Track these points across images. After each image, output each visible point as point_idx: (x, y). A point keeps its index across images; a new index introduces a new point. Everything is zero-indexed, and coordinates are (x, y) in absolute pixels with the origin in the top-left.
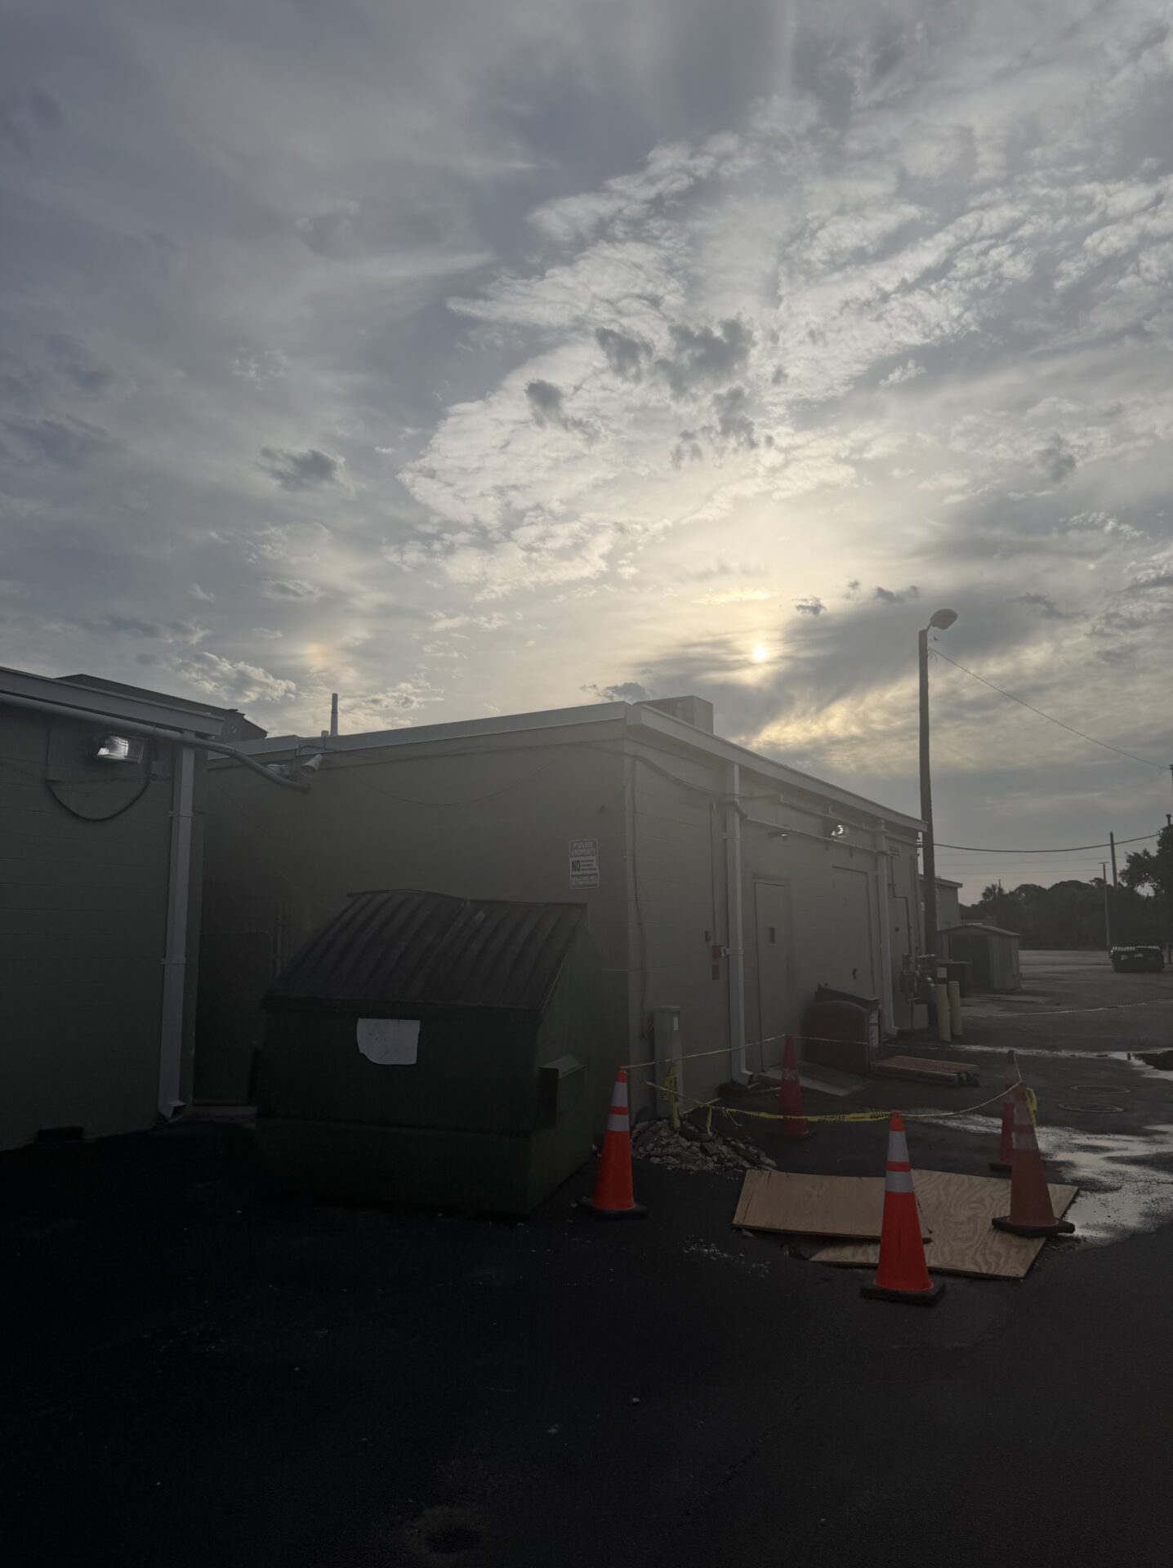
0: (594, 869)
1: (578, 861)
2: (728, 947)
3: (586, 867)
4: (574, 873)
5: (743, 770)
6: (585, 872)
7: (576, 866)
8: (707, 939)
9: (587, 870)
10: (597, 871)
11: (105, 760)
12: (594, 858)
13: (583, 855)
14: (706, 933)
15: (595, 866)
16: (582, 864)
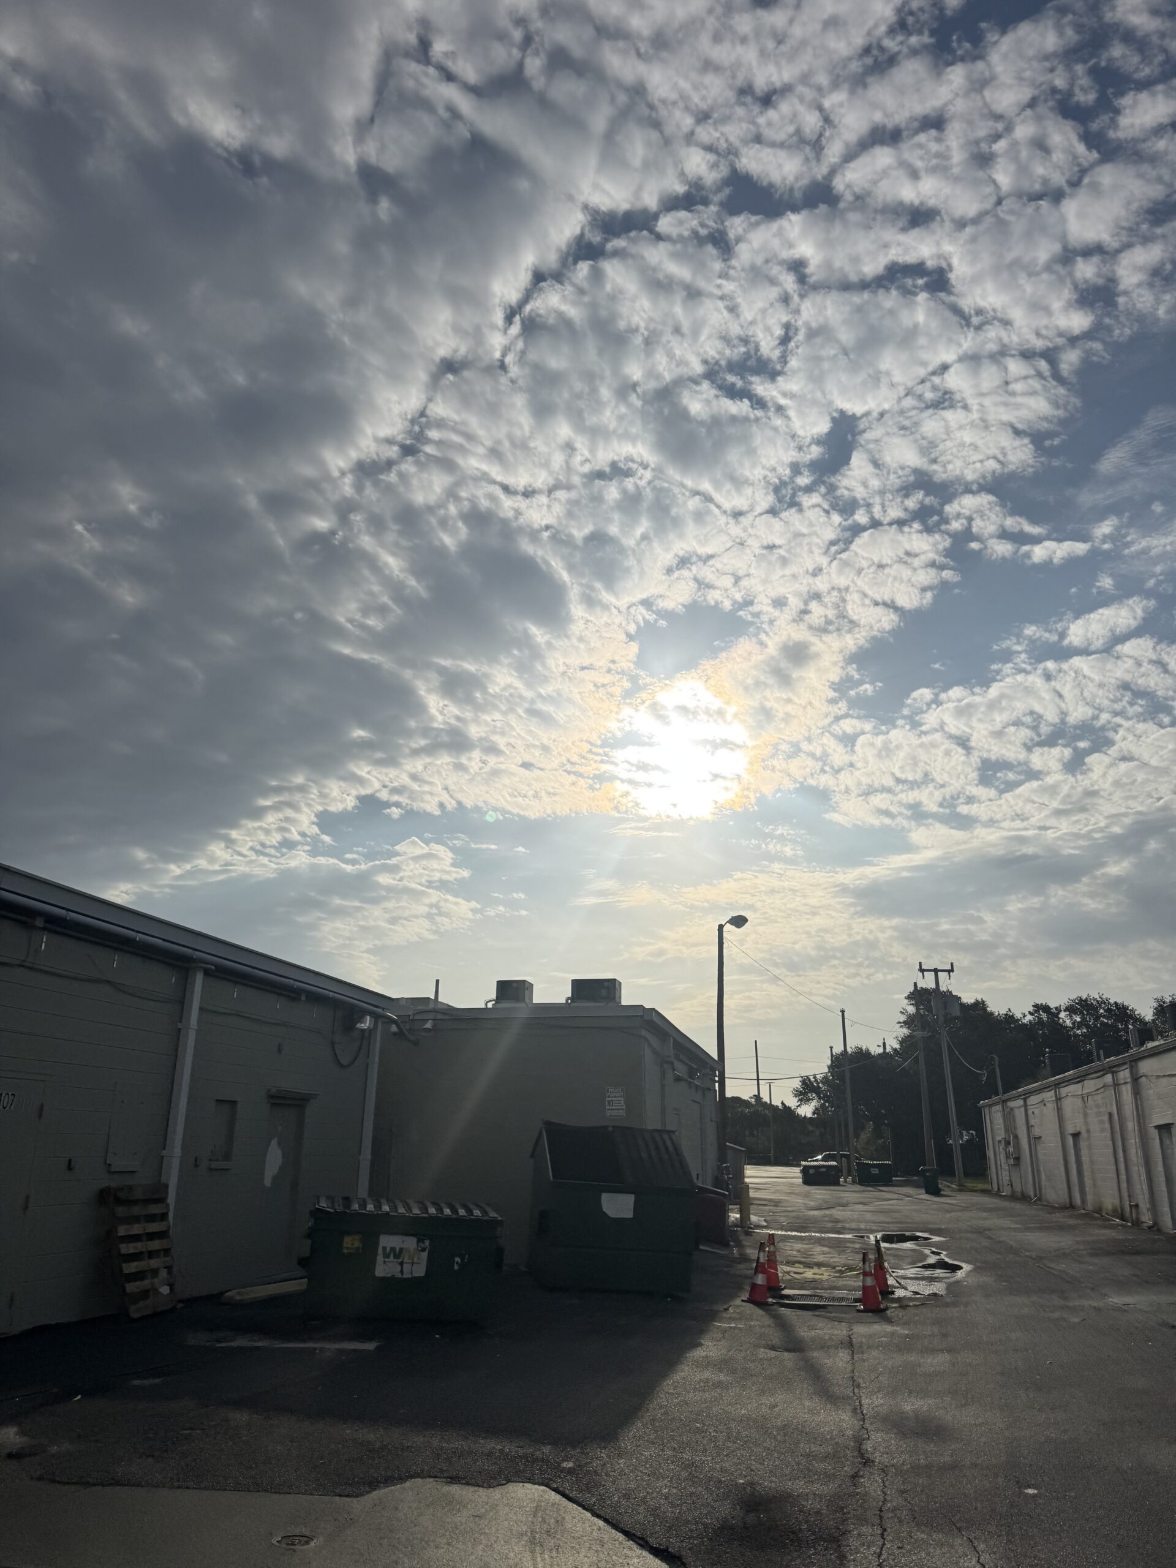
0: (622, 1106)
1: (612, 1101)
3: (616, 1104)
4: (609, 1108)
5: (675, 1041)
6: (617, 1108)
7: (610, 1103)
11: (358, 1029)
12: (622, 1099)
13: (615, 1097)
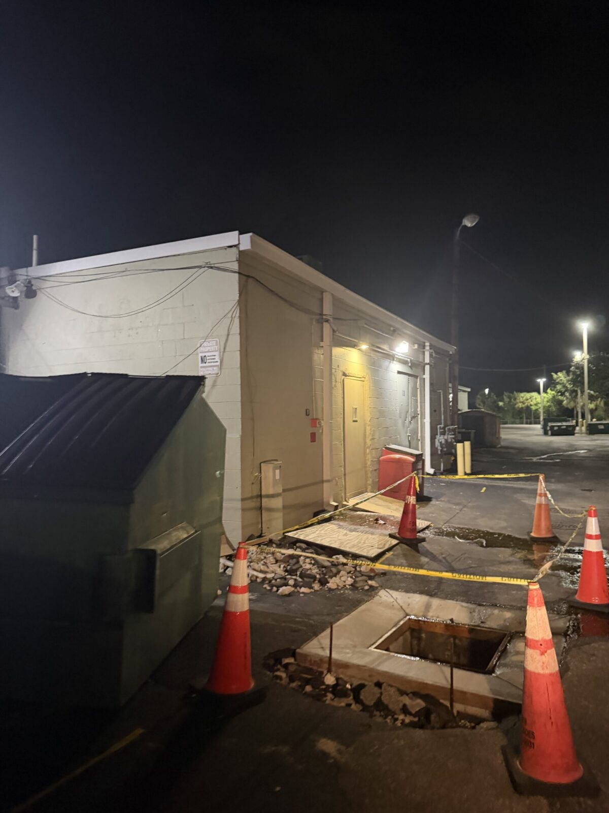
0: (217, 362)
1: (205, 356)
2: (323, 420)
3: (210, 361)
4: (204, 365)
6: (210, 364)
7: (203, 360)
8: (307, 414)
9: (212, 362)
10: (218, 363)
12: (217, 353)
13: (209, 352)
14: (306, 410)
15: (217, 359)
16: (208, 358)
